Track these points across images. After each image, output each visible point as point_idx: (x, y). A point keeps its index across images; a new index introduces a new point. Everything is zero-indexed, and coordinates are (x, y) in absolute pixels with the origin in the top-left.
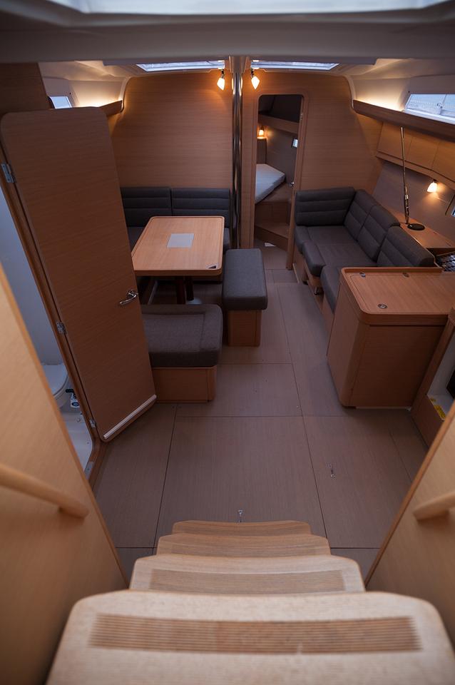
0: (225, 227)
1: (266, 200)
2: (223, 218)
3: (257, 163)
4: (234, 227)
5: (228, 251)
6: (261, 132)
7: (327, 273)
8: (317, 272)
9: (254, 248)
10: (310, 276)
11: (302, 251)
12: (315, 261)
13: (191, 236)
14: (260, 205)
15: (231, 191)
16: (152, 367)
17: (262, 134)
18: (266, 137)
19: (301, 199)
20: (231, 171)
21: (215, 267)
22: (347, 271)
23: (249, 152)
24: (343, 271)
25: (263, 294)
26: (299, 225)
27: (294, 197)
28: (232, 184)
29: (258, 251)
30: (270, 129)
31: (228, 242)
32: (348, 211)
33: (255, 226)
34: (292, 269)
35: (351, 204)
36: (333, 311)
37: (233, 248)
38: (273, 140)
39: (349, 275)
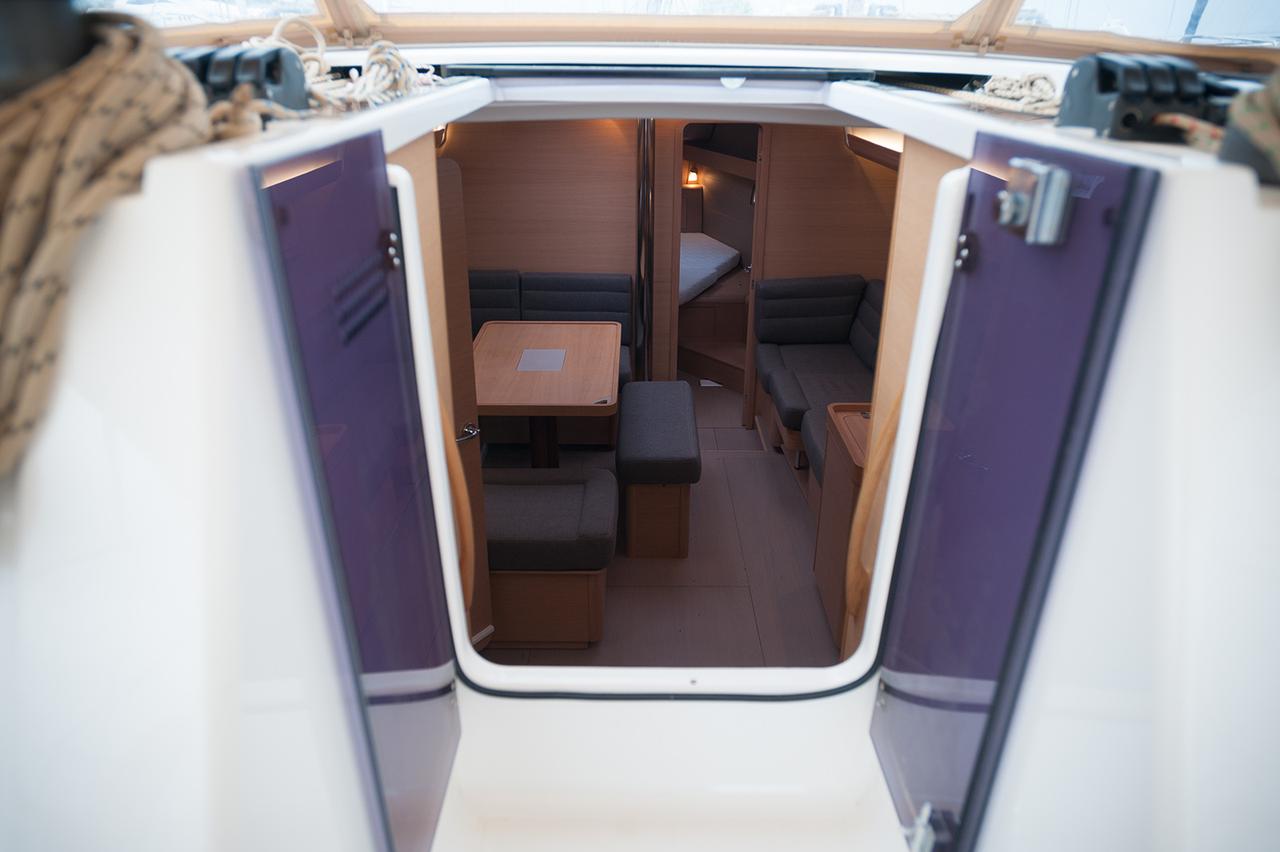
0: (622, 344)
1: (703, 299)
2: (620, 325)
3: (684, 230)
4: (639, 343)
5: (628, 384)
6: (693, 177)
7: (810, 421)
8: (794, 421)
9: (679, 379)
10: (784, 432)
11: (769, 388)
12: (789, 400)
13: (561, 353)
14: (689, 308)
15: (634, 278)
16: (490, 569)
17: (693, 179)
18: (701, 185)
19: (764, 295)
20: (634, 243)
21: (605, 402)
22: (837, 410)
23: (667, 211)
24: (830, 409)
25: (693, 454)
26: (763, 342)
27: (752, 293)
28: (634, 268)
29: (684, 385)
30: (708, 172)
31: (628, 369)
32: (856, 315)
33: (679, 347)
34: (753, 427)
35: (859, 304)
36: (821, 486)
37: (637, 380)
38: (715, 191)
39: (841, 416)
